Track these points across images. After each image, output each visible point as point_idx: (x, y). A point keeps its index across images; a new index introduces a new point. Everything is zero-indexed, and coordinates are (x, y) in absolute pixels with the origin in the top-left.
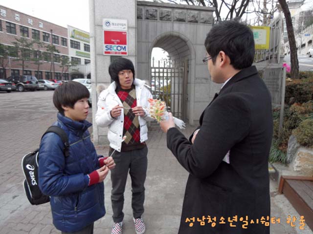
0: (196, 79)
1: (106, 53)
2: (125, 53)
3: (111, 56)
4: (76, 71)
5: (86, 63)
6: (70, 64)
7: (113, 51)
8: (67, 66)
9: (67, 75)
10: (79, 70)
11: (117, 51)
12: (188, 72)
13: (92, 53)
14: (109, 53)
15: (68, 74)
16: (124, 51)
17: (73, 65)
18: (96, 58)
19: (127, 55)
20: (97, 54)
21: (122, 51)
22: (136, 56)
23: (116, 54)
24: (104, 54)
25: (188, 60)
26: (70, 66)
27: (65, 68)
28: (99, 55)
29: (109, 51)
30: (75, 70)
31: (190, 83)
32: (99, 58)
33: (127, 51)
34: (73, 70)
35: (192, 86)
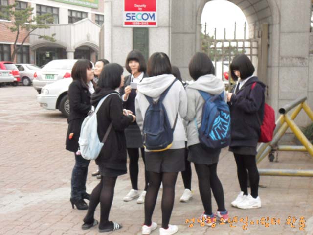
0: (282, 58)
1: (126, 23)
2: (154, 24)
3: (134, 29)
4: (49, 41)
5: (72, 20)
6: (35, 23)
7: (136, 20)
8: (28, 28)
9: (24, 50)
10: (55, 38)
11: (142, 21)
12: (268, 45)
13: (107, 24)
14: (130, 23)
15: (28, 46)
16: (152, 21)
17: (41, 25)
18: (112, 31)
19: (157, 26)
20: (114, 26)
21: (150, 20)
22: (169, 27)
23: (140, 25)
24: (124, 26)
25: (269, 26)
26: (34, 28)
27: (23, 32)
28: (117, 27)
29: (131, 21)
30: (45, 37)
31: (271, 67)
32: (117, 32)
33: (156, 21)
34: (41, 37)
35: (275, 70)
